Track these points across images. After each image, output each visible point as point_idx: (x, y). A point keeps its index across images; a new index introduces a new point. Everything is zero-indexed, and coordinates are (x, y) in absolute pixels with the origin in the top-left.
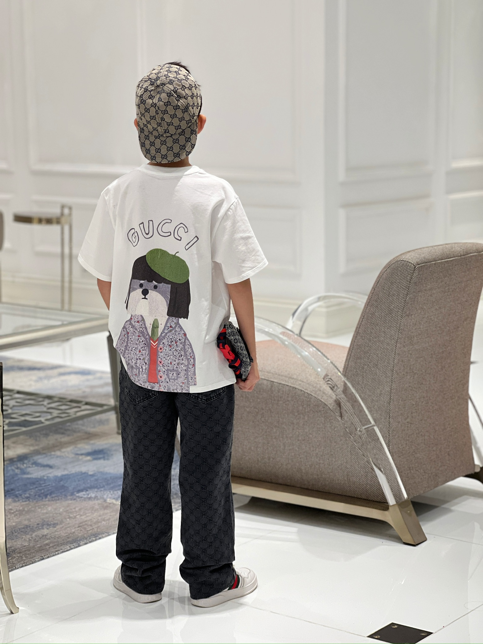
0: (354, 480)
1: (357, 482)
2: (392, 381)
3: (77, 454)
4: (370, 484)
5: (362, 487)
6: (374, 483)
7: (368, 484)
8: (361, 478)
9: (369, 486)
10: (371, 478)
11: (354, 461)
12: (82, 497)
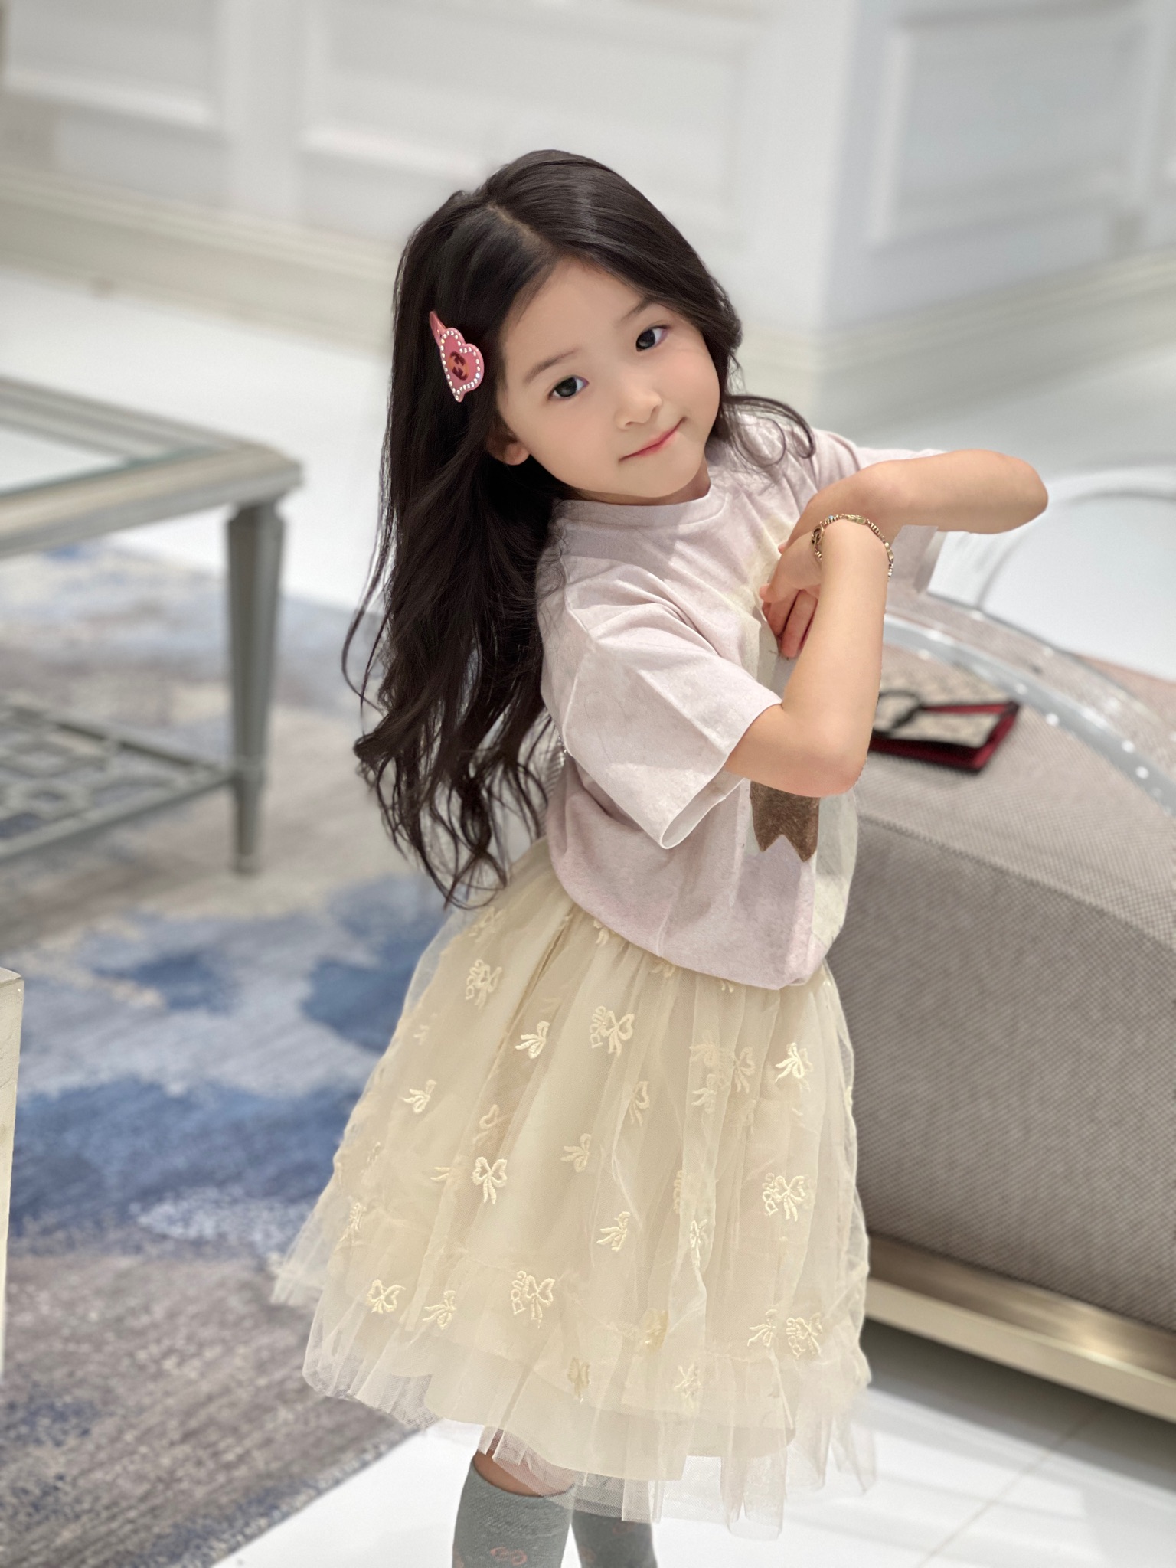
3: (101, 973)
12: (164, 1237)
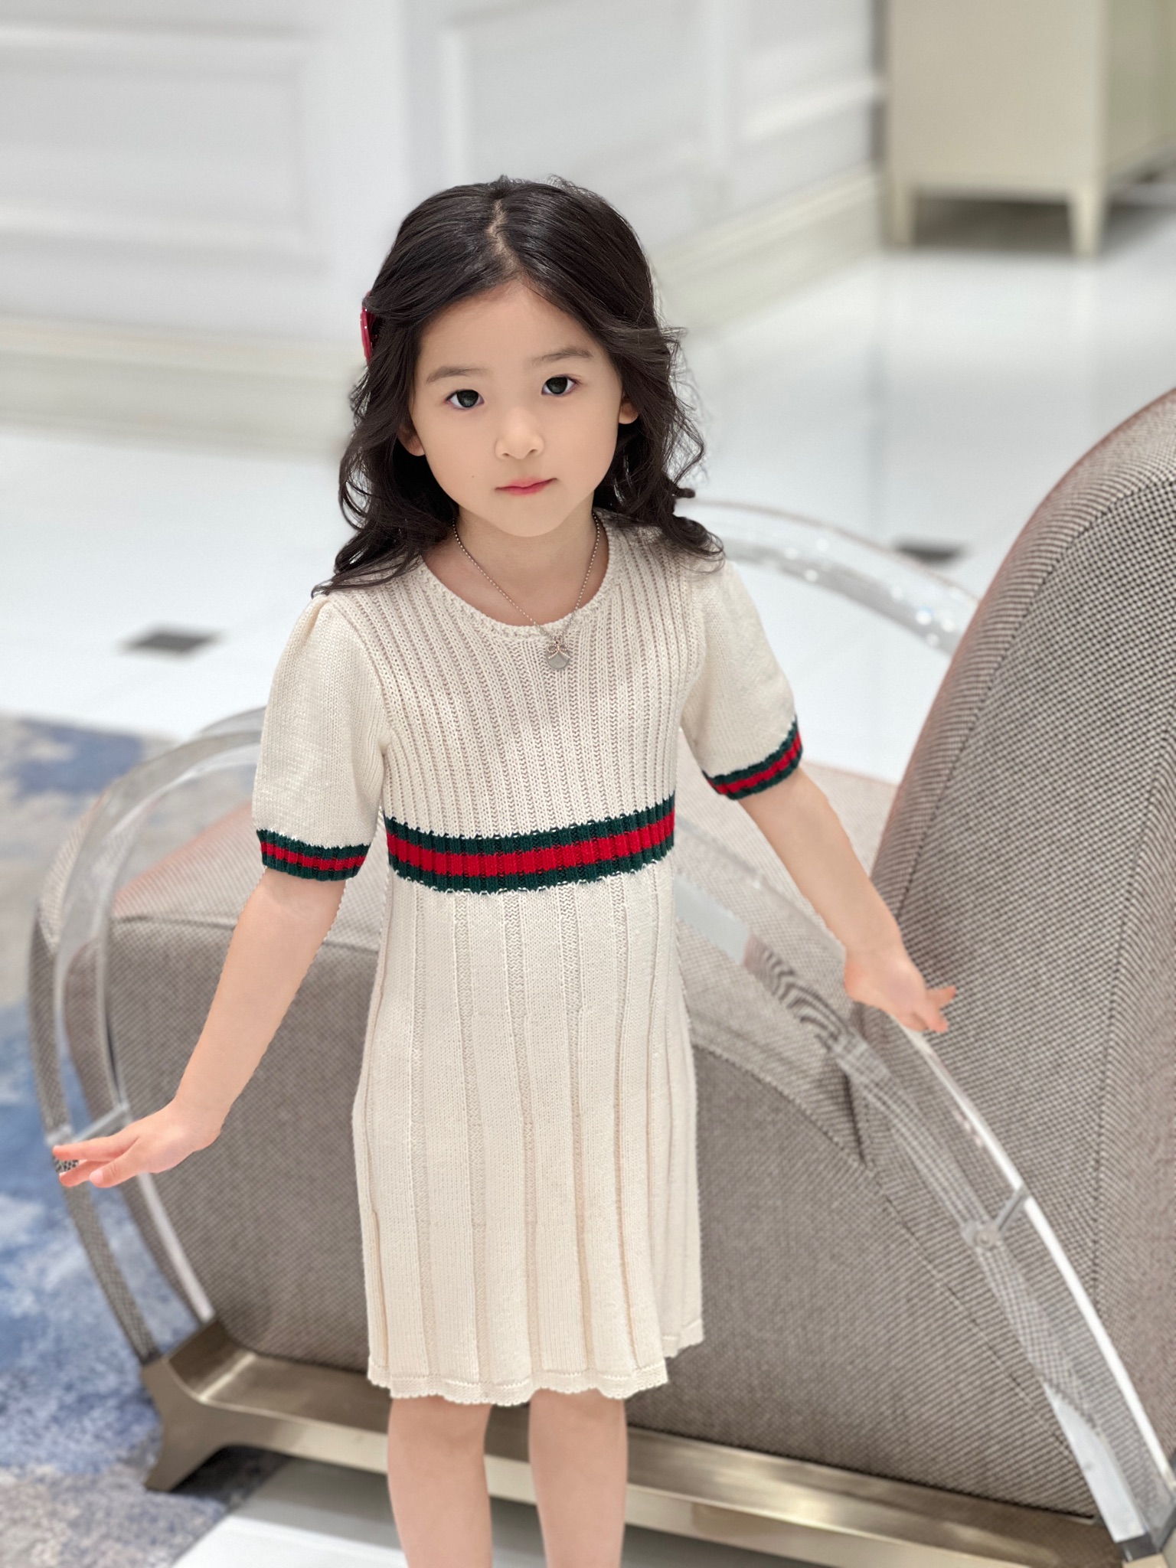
0: (923, 1417)
1: (938, 1427)
2: (1111, 1010)
4: (1001, 1437)
5: (961, 1449)
6: (1024, 1435)
7: (992, 1438)
8: (960, 1412)
9: (997, 1447)
10: (1011, 1412)
11: (926, 1339)
